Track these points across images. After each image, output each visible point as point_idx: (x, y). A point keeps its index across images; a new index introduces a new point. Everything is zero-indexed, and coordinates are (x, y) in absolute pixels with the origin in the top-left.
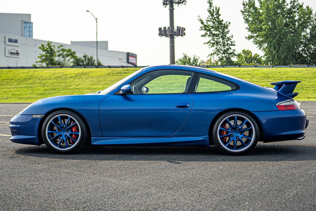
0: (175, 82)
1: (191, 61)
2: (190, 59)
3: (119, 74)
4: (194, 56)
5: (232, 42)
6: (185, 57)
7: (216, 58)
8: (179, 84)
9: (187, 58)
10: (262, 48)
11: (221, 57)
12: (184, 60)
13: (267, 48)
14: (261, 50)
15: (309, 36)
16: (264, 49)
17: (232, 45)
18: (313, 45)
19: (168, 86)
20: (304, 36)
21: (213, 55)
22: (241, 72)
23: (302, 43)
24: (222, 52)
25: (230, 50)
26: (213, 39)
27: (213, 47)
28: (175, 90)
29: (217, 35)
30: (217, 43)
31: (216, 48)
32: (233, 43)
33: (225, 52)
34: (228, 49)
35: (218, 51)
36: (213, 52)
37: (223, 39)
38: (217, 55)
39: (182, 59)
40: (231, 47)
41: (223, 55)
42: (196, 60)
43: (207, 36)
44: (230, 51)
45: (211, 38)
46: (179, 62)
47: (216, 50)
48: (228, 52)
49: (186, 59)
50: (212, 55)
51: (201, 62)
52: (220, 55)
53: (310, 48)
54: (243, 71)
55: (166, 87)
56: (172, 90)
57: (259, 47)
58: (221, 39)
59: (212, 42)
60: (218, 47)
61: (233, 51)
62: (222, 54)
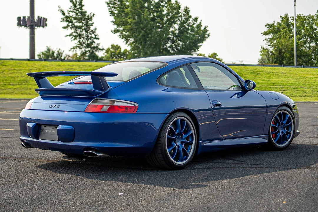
0: (19, 76)
1: (55, 55)
2: (53, 53)
4: (58, 49)
5: (95, 36)
6: (49, 50)
7: (79, 52)
8: (22, 79)
9: (51, 52)
10: (128, 43)
11: (84, 51)
12: (47, 53)
13: (133, 43)
14: (127, 45)
15: (177, 32)
16: (130, 44)
17: (95, 38)
18: (181, 41)
19: (9, 80)
20: (172, 32)
21: (76, 49)
23: (169, 38)
24: (85, 45)
25: (93, 44)
26: (76, 32)
27: (76, 40)
28: (16, 85)
29: (80, 27)
30: (80, 36)
31: (79, 42)
32: (97, 37)
33: (88, 46)
34: (91, 43)
35: (81, 44)
36: (76, 45)
37: (87, 32)
38: (80, 49)
39: (45, 52)
40: (95, 40)
41: (87, 50)
42: (61, 54)
43: (69, 28)
44: (94, 45)
45: (73, 30)
46: (42, 56)
47: (79, 43)
49: (50, 52)
50: (74, 48)
51: (65, 56)
52: (83, 49)
53: (178, 44)
55: (7, 82)
56: (13, 85)
57: (125, 42)
58: (84, 32)
59: (74, 34)
60: (80, 40)
61: (97, 45)
62: (85, 47)
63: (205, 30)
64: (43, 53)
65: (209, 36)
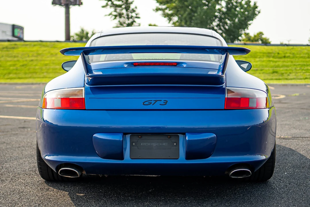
2: (87, 34)
4: (93, 30)
5: (137, 14)
6: (83, 31)
9: (85, 32)
10: (171, 22)
12: (81, 34)
13: (177, 21)
15: (224, 10)
16: (174, 23)
17: (137, 17)
18: (229, 20)
20: (219, 10)
23: (216, 17)
26: (115, 11)
27: (115, 20)
29: (120, 6)
30: (120, 15)
31: (119, 21)
32: (138, 16)
37: (127, 10)
39: (79, 33)
40: (136, 20)
43: (108, 7)
45: (112, 9)
47: (119, 23)
49: (83, 33)
57: (168, 21)
58: (124, 11)
59: (115, 13)
60: (121, 19)
63: (255, 7)
64: (77, 35)
65: (259, 12)
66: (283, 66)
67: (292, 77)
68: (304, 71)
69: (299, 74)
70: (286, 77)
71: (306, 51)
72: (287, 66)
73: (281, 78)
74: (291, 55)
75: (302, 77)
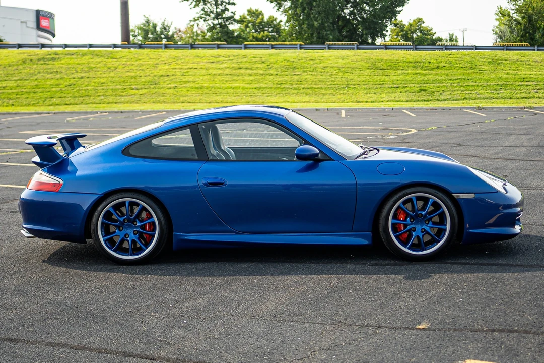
0: (141, 74)
1: (158, 29)
2: (155, 26)
3: (42, 62)
4: (163, 21)
6: (148, 22)
7: (203, 26)
8: (148, 79)
9: (151, 24)
10: (282, 9)
11: (212, 25)
12: (144, 27)
13: (290, 8)
14: (280, 13)
16: (285, 11)
17: (229, 3)
19: (129, 81)
21: (197, 22)
22: (249, 57)
24: (213, 15)
25: (226, 12)
27: (197, 7)
28: (141, 89)
31: (203, 10)
33: (218, 16)
34: (223, 11)
35: (206, 14)
36: (198, 15)
38: (205, 20)
39: (142, 26)
40: (228, 6)
41: (216, 22)
42: (167, 28)
44: (227, 14)
46: (137, 31)
47: (203, 12)
48: (224, 15)
49: (149, 25)
50: (195, 20)
51: (175, 31)
52: (210, 22)
53: (363, 9)
54: (252, 56)
55: (127, 84)
56: (137, 89)
57: (276, 7)
60: (206, 6)
61: (232, 14)
62: (214, 19)
64: (140, 28)
66: (434, 81)
67: (446, 98)
68: (462, 88)
69: (456, 93)
70: (438, 98)
71: (468, 59)
72: (440, 81)
73: (430, 98)
74: (447, 65)
75: (459, 98)
